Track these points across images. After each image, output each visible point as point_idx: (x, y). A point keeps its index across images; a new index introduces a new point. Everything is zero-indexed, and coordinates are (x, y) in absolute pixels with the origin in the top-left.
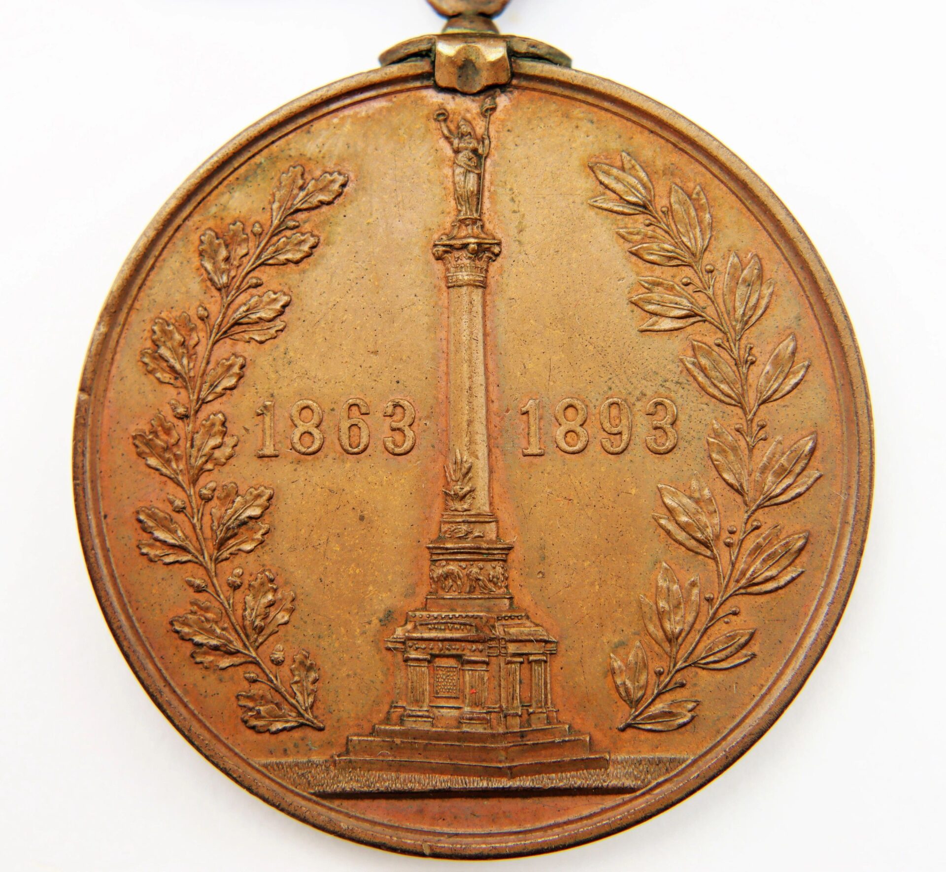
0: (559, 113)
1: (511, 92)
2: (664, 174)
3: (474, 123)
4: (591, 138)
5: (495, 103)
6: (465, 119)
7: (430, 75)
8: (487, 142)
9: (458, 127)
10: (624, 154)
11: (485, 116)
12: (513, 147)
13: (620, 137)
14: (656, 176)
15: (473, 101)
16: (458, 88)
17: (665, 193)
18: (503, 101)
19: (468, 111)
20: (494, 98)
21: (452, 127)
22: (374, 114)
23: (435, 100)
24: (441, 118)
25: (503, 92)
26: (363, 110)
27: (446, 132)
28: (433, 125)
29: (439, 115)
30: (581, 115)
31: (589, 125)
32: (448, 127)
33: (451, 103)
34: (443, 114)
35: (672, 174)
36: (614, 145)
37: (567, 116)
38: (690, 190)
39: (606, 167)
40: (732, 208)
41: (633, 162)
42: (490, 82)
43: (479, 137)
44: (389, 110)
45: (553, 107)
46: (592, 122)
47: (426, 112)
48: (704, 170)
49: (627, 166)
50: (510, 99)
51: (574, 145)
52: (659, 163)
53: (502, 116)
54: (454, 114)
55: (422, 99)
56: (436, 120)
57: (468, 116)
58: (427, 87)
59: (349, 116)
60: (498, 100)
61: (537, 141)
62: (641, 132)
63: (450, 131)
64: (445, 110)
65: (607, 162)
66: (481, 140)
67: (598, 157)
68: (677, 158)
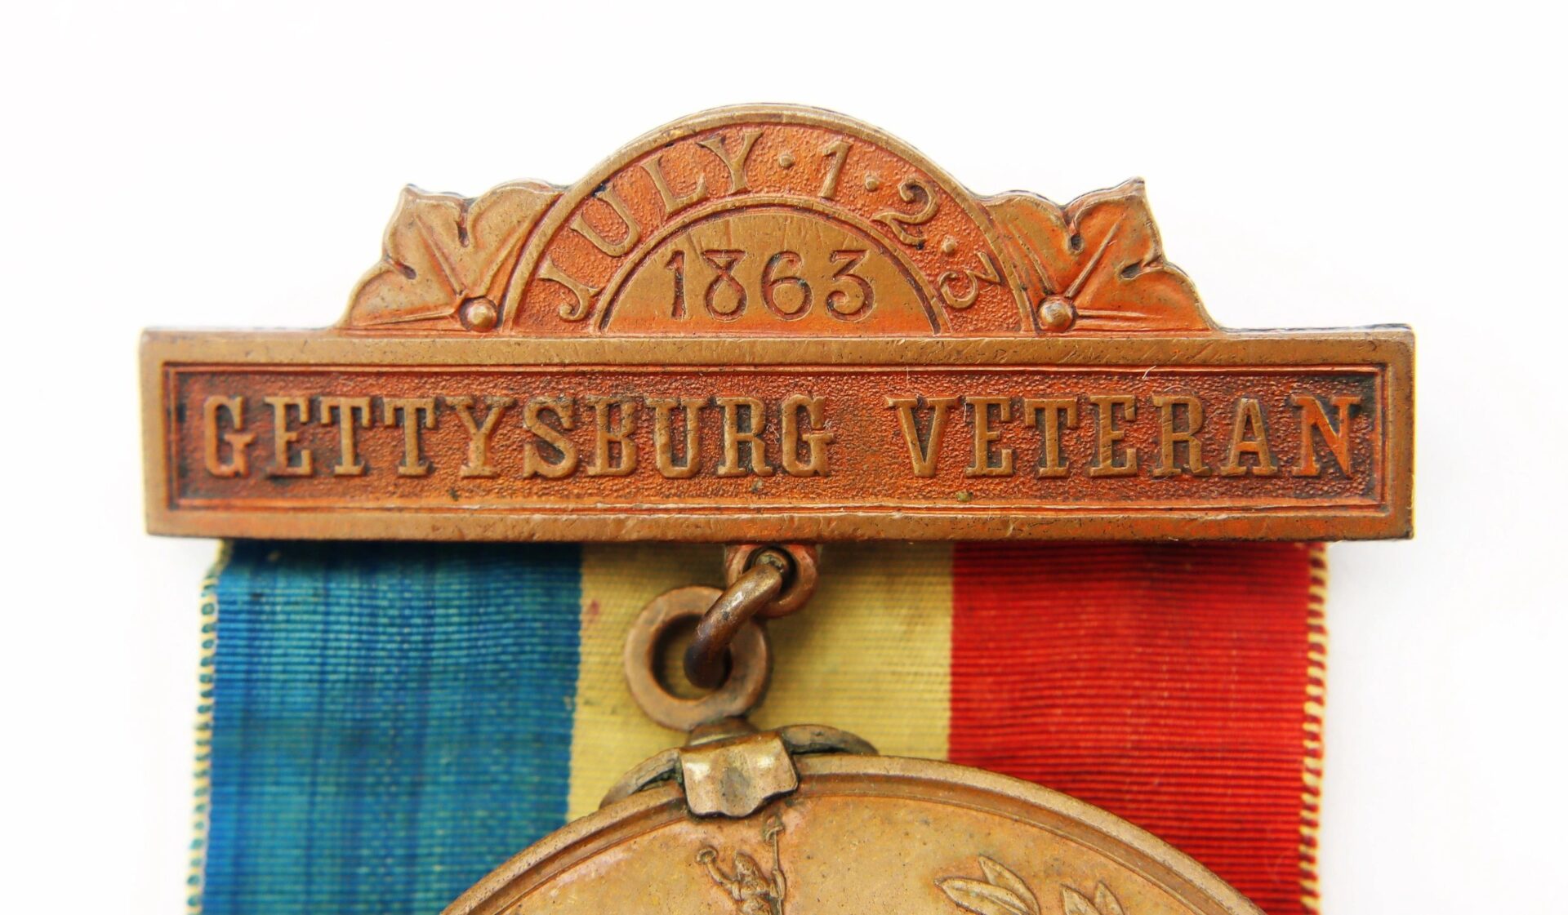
1: (802, 804)
2: (1048, 876)
3: (757, 857)
4: (930, 847)
5: (782, 824)
6: (742, 854)
7: (683, 801)
8: (780, 880)
9: (734, 867)
10: (982, 859)
11: (771, 845)
12: (820, 879)
13: (971, 836)
14: (1036, 881)
15: (750, 826)
16: (725, 811)
17: (1055, 903)
18: (792, 818)
19: (743, 841)
20: (779, 817)
21: (726, 869)
22: (608, 873)
23: (693, 836)
24: (707, 859)
25: (790, 805)
26: (589, 869)
27: (717, 877)
28: (697, 870)
29: (703, 855)
30: (910, 817)
31: (924, 828)
32: (719, 870)
33: (719, 837)
34: (709, 853)
35: (1059, 874)
36: (966, 849)
37: (888, 820)
38: (1089, 892)
39: (959, 884)
40: (1157, 905)
41: (998, 868)
42: (769, 793)
43: (767, 875)
44: (629, 862)
45: (867, 813)
46: (926, 823)
47: (683, 855)
48: (1103, 859)
49: (990, 877)
50: (801, 813)
51: (907, 861)
52: (1037, 865)
53: (795, 840)
54: (725, 850)
55: (675, 837)
56: (702, 863)
57: (747, 849)
58: (679, 820)
59: (572, 882)
60: (784, 819)
61: (853, 865)
62: (1000, 825)
63: (724, 875)
64: (712, 847)
65: (961, 874)
66: (770, 880)
67: (946, 870)
68: (1058, 850)
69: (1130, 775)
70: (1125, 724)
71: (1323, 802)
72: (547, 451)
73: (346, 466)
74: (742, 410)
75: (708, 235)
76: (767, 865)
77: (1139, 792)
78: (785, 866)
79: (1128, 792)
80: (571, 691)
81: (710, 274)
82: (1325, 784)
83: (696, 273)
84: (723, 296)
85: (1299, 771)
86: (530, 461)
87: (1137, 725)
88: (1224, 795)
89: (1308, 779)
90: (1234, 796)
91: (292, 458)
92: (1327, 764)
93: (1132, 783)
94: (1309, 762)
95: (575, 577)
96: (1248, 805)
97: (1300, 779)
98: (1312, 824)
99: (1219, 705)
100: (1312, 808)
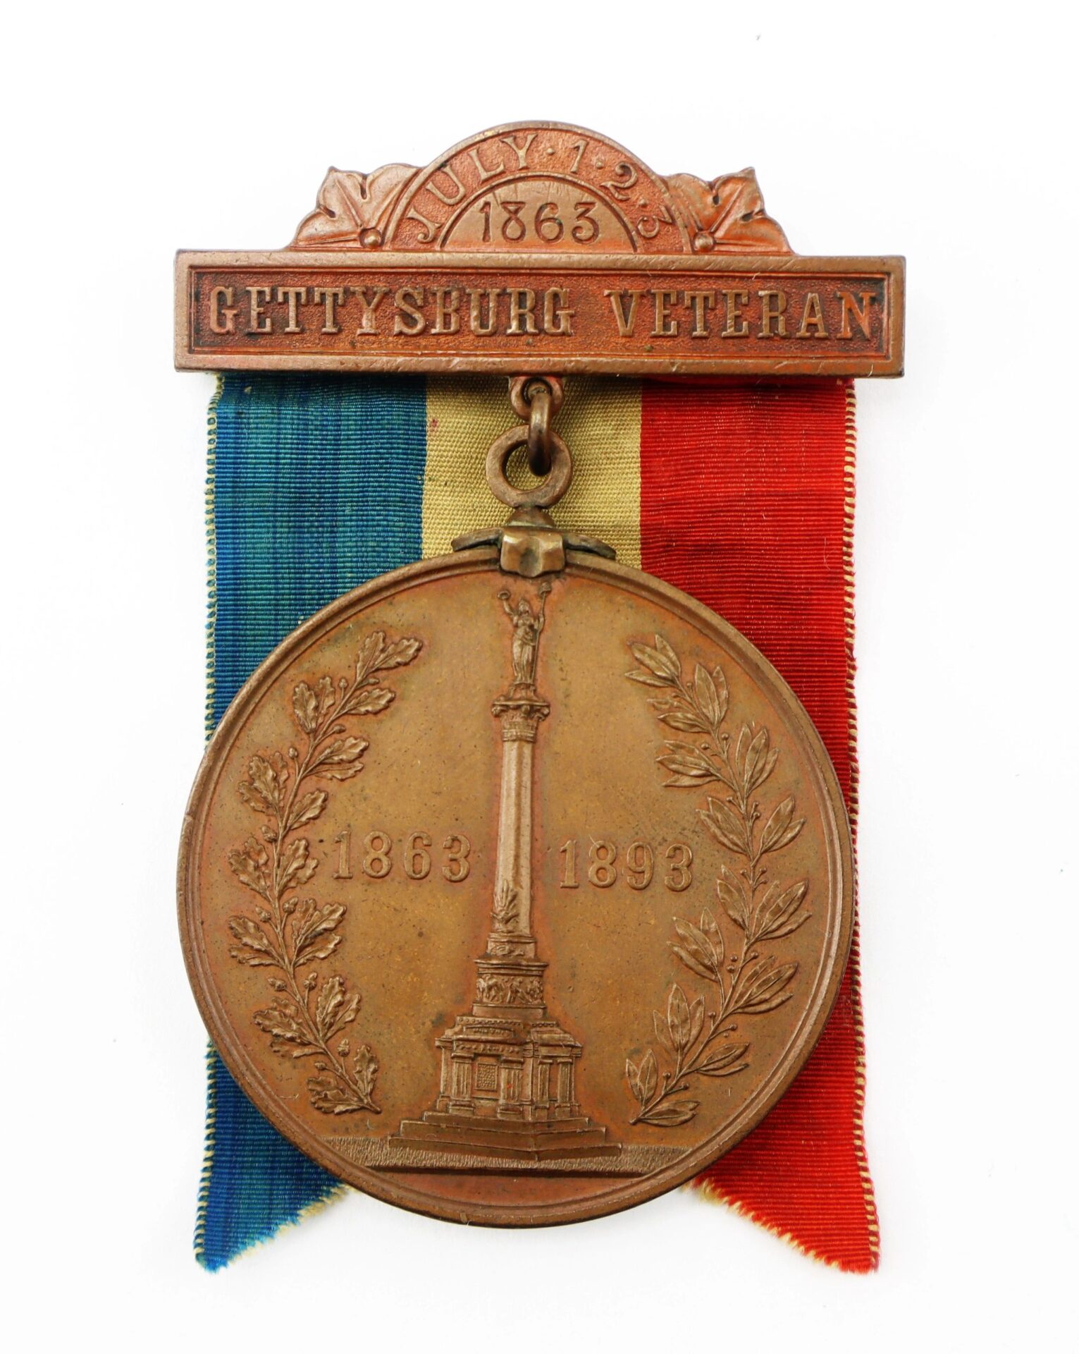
0: (604, 598)
4: (630, 621)
5: (550, 587)
6: (524, 599)
7: (497, 561)
8: (542, 620)
9: (517, 606)
11: (541, 598)
12: (564, 625)
13: (654, 621)
15: (533, 584)
21: (513, 605)
23: (500, 582)
24: (504, 597)
25: (557, 577)
27: (507, 610)
29: (502, 594)
30: (623, 601)
31: (629, 610)
32: (509, 605)
34: (505, 594)
37: (611, 601)
42: (547, 569)
43: (536, 615)
45: (599, 593)
46: (632, 608)
47: (490, 592)
50: (563, 583)
53: (556, 598)
55: (486, 581)
56: (500, 599)
58: (492, 571)
61: (585, 621)
63: (510, 608)
64: (508, 590)
66: (537, 618)
69: (746, 511)
70: (742, 482)
71: (856, 522)
72: (408, 320)
73: (292, 327)
74: (522, 295)
75: (502, 193)
77: (752, 521)
78: (547, 612)
79: (745, 521)
80: (422, 472)
81: (506, 215)
82: (857, 512)
83: (497, 214)
84: (513, 230)
85: (842, 505)
86: (398, 326)
87: (749, 482)
88: (801, 521)
89: (847, 509)
90: (805, 521)
91: (261, 324)
92: (857, 500)
93: (747, 516)
94: (848, 500)
95: (424, 399)
96: (814, 525)
97: (843, 510)
98: (850, 535)
99: (796, 469)
100: (850, 526)
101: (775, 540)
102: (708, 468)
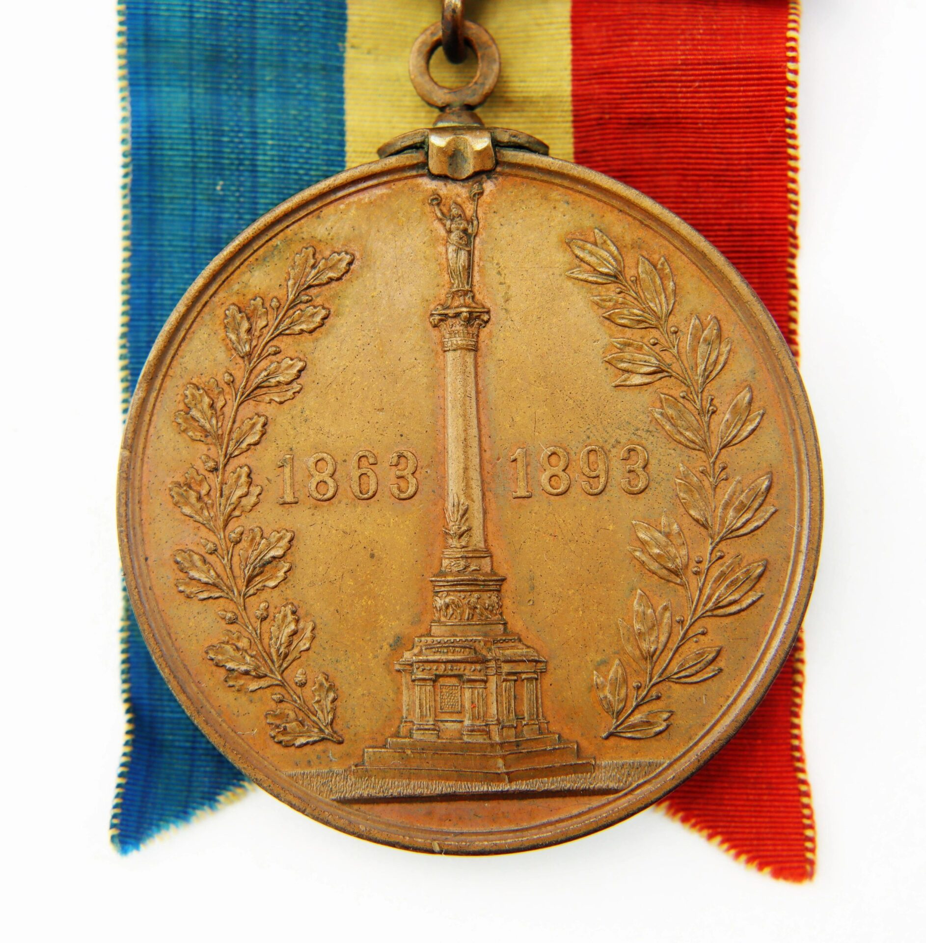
0: (539, 196)
1: (496, 178)
2: (633, 248)
3: (464, 206)
4: (567, 217)
5: (482, 188)
6: (456, 203)
7: (425, 164)
8: (475, 223)
9: (450, 210)
10: (596, 231)
11: (474, 200)
12: (498, 227)
13: (593, 216)
14: (625, 250)
15: (463, 187)
16: (449, 175)
17: (634, 264)
18: (489, 186)
19: (458, 195)
20: (481, 184)
21: (445, 210)
22: (375, 200)
23: (429, 187)
24: (435, 202)
25: (489, 178)
26: (366, 197)
27: (439, 215)
28: (428, 208)
29: (433, 200)
30: (559, 197)
31: (566, 205)
32: (441, 210)
33: (445, 189)
34: (436, 199)
35: (640, 247)
36: (588, 223)
37: (545, 198)
38: (655, 261)
39: (580, 243)
40: (693, 276)
41: (605, 237)
42: (477, 169)
43: (469, 219)
44: (389, 196)
45: (533, 191)
46: (568, 203)
47: (421, 197)
48: (667, 243)
49: (599, 241)
50: (495, 184)
51: (552, 224)
52: (628, 239)
53: (489, 200)
54: (446, 198)
55: (418, 186)
56: (431, 204)
57: (459, 200)
58: (422, 176)
59: (354, 202)
60: (484, 185)
61: (520, 221)
62: (611, 211)
63: (443, 214)
64: (438, 195)
65: (582, 238)
66: (470, 222)
67: (574, 234)
68: (642, 233)
69: (681, 81)
70: (677, 50)
71: (799, 90)
76: (469, 212)
77: (687, 92)
78: (480, 215)
79: (681, 92)
80: (343, 40)
82: (800, 79)
85: (784, 73)
87: (683, 50)
88: (739, 91)
89: (790, 76)
90: (744, 91)
92: (801, 66)
93: (682, 87)
94: (791, 65)
96: (754, 96)
97: (785, 78)
98: (793, 105)
100: (793, 95)
101: (713, 113)
102: (641, 34)
